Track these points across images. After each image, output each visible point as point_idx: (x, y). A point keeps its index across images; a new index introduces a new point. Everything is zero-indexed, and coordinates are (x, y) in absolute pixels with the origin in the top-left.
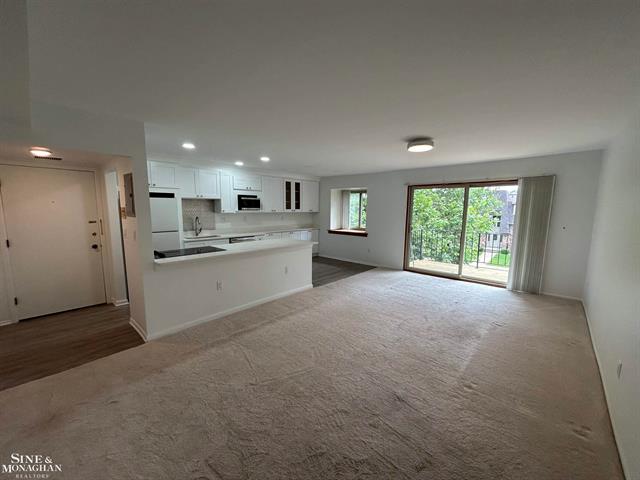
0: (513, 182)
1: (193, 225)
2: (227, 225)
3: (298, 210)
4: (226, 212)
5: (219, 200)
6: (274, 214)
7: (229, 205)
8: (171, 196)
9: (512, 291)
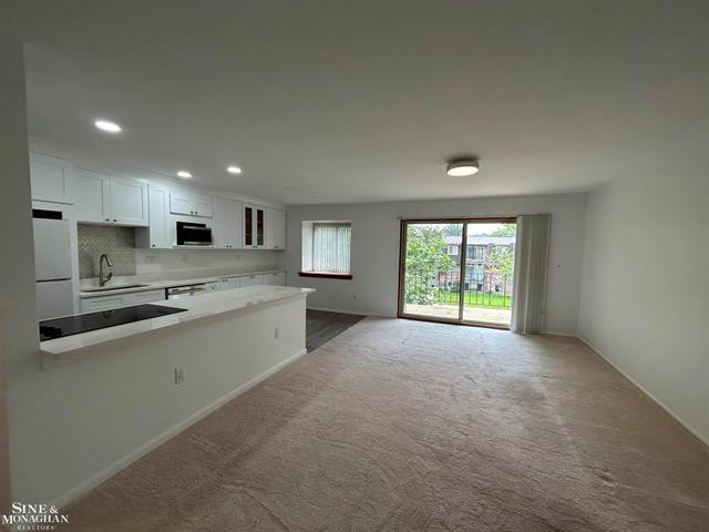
0: (511, 220)
1: (95, 269)
2: (157, 268)
3: (260, 247)
4: (157, 247)
5: (145, 229)
6: (228, 251)
7: (163, 235)
8: (57, 215)
9: (516, 332)
